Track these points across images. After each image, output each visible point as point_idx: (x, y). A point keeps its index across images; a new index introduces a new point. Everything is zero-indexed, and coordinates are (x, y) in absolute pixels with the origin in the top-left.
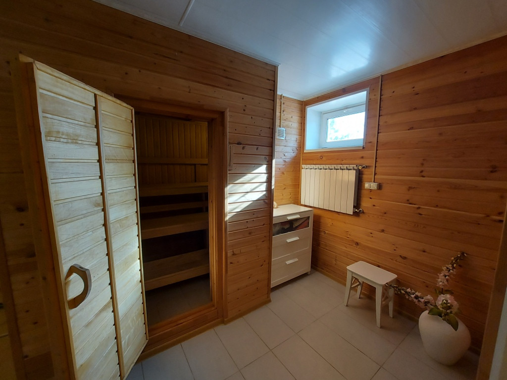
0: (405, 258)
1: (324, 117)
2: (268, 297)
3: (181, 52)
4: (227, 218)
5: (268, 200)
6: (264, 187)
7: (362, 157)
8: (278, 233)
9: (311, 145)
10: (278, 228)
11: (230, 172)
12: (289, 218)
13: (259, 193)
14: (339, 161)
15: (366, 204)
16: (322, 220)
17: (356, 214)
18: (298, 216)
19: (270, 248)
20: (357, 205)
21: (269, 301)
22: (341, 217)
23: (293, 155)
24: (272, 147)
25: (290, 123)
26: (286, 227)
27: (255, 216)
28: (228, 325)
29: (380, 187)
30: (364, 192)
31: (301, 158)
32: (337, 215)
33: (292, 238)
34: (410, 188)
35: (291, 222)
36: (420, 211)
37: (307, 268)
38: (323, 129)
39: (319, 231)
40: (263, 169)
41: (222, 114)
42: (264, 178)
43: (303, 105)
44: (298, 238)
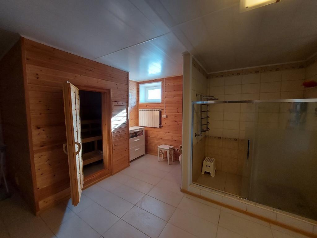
0: (176, 140)
1: (146, 89)
2: (129, 164)
3: (95, 68)
4: (112, 131)
5: (127, 124)
6: (125, 118)
7: (161, 106)
8: (132, 137)
9: (142, 100)
10: (131, 135)
11: (113, 112)
12: (135, 131)
13: (124, 120)
14: (153, 108)
15: (163, 123)
16: (148, 132)
17: (160, 127)
18: (139, 130)
19: (129, 143)
20: (160, 124)
21: (129, 166)
22: (155, 129)
23: (135, 105)
24: (128, 102)
25: (133, 91)
26: (134, 135)
27: (122, 130)
28: (114, 175)
29: (167, 117)
30: (163, 119)
31: (138, 106)
32: (153, 129)
33: (136, 139)
34: (175, 117)
35: (136, 133)
36: (178, 124)
37: (143, 153)
38: (146, 94)
39: (147, 137)
40: (125, 111)
41: (109, 90)
42: (125, 114)
43: (138, 84)
44: (139, 140)
